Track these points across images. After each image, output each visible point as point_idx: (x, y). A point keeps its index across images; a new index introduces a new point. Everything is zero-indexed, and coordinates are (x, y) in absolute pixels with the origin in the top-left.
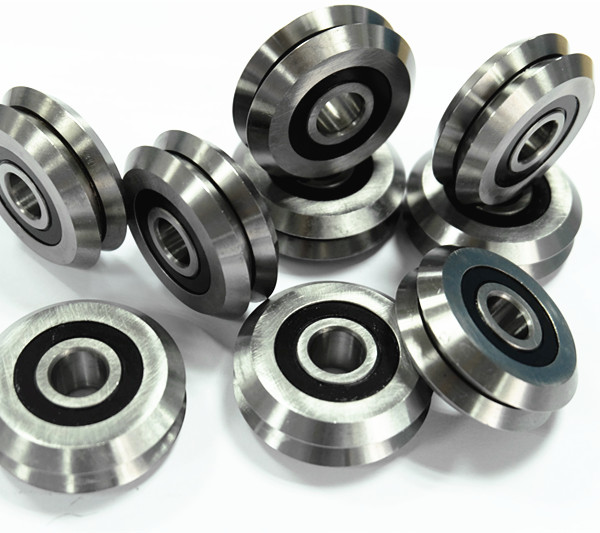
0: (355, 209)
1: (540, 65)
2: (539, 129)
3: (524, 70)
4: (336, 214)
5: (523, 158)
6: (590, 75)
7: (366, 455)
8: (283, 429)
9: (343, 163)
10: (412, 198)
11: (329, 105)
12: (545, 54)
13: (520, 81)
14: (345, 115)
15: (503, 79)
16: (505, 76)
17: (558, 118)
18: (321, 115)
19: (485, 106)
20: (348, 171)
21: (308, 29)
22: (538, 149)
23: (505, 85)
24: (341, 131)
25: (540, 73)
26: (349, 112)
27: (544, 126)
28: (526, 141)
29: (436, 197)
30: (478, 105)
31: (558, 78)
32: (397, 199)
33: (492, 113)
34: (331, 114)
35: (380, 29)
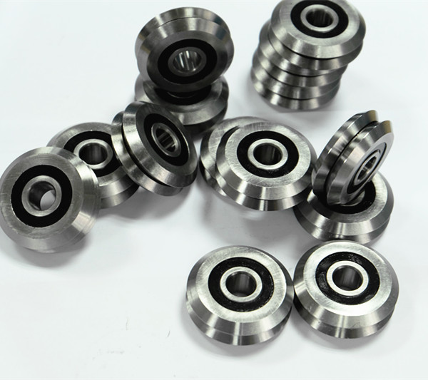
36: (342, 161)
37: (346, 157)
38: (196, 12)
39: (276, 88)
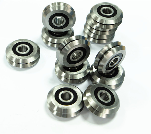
0: (79, 74)
1: (115, 47)
2: (115, 59)
3: (112, 48)
4: (75, 75)
5: (111, 65)
6: (124, 50)
7: (71, 116)
8: (56, 111)
9: (77, 65)
10: (91, 71)
11: (75, 54)
12: (116, 45)
13: (110, 50)
14: (78, 56)
15: (108, 50)
16: (108, 49)
17: (118, 57)
18: (73, 56)
19: (104, 55)
20: (78, 66)
21: (71, 40)
22: (115, 63)
23: (108, 51)
24: (77, 59)
25: (114, 49)
26: (78, 55)
27: (116, 59)
28: (112, 61)
29: (96, 71)
30: (102, 55)
31: (118, 50)
32: (88, 72)
33: (105, 56)
34: (75, 55)
35: (84, 40)
36: (104, 57)
37: (105, 55)
38: (64, 4)
39: (92, 35)
